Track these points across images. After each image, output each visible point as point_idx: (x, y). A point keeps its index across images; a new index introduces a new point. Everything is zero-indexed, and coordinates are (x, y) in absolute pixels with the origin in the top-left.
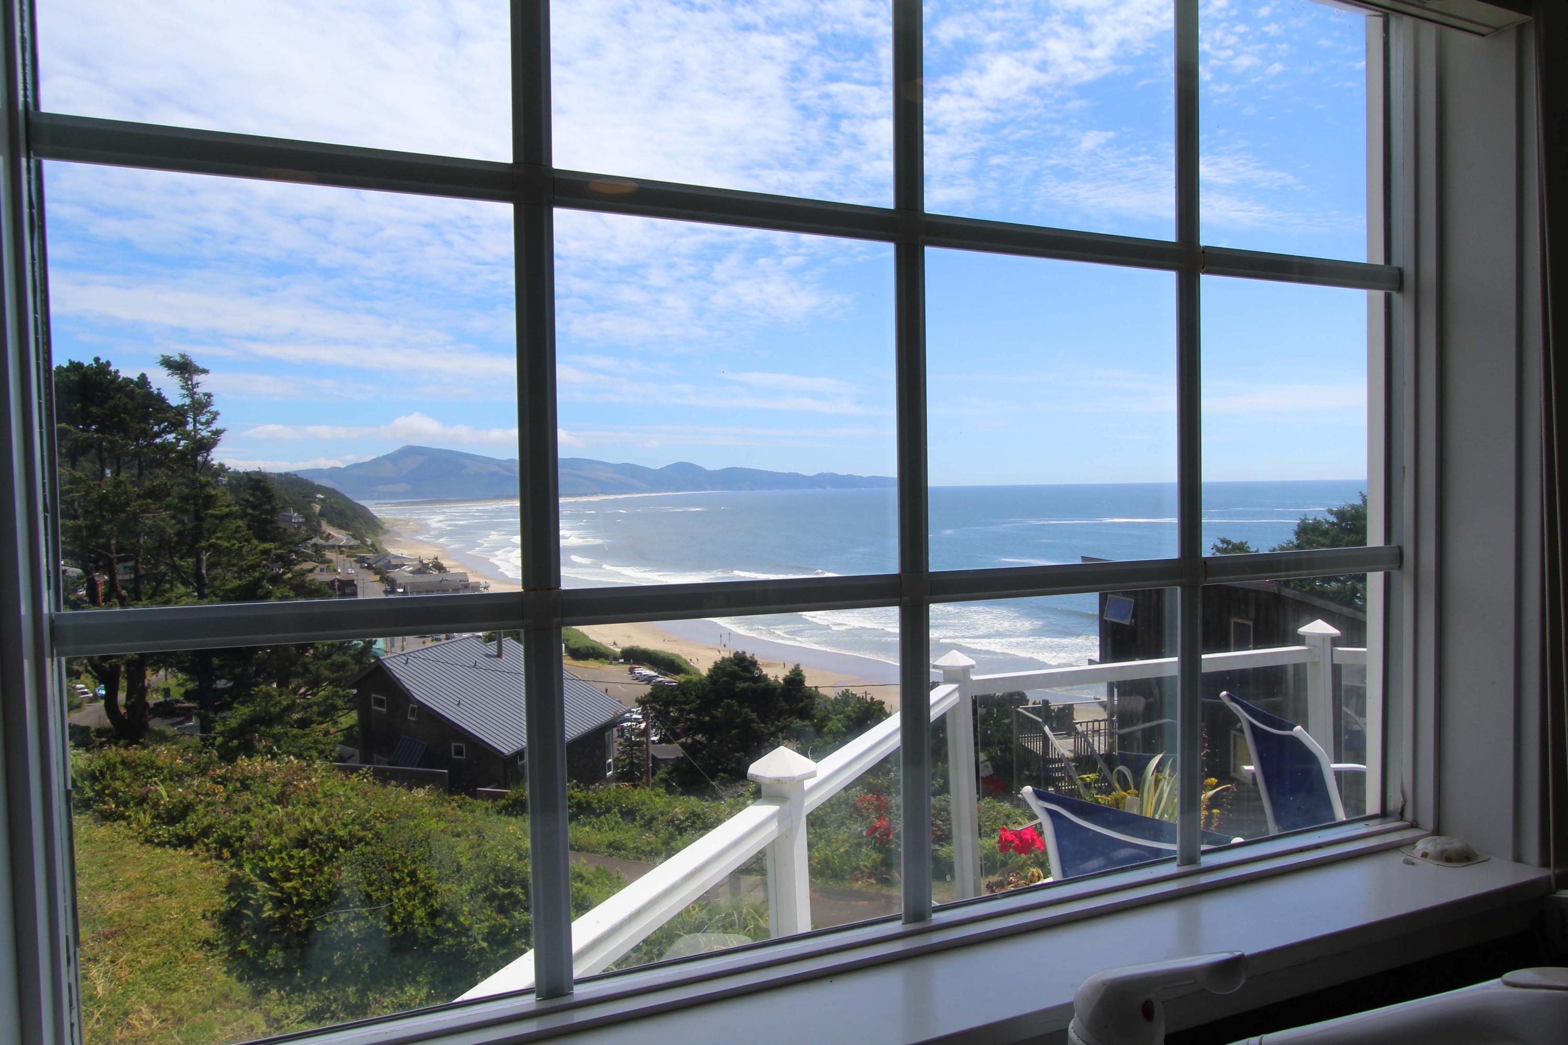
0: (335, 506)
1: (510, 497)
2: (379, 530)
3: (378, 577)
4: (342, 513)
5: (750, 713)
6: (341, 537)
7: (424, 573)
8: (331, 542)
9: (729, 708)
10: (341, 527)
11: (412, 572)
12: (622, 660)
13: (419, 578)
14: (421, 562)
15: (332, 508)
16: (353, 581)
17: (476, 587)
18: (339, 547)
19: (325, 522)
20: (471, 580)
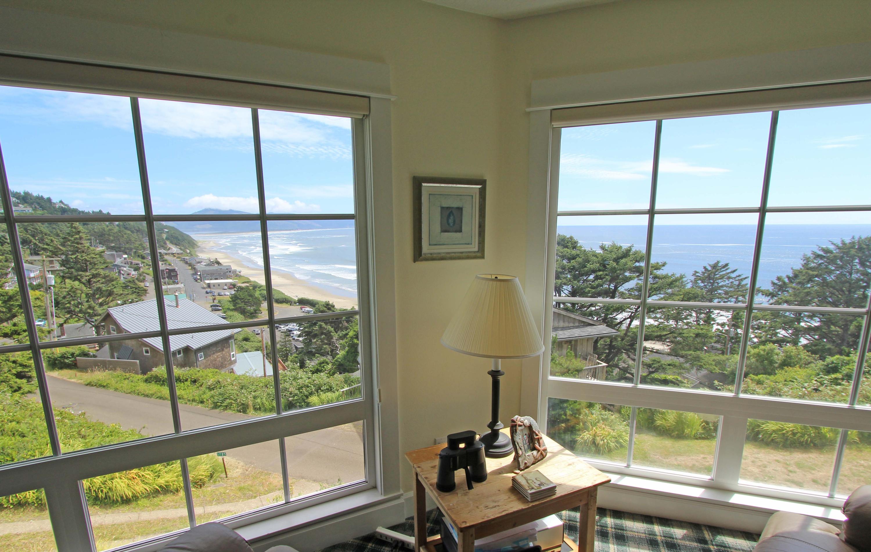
0: (173, 235)
1: (257, 231)
2: (195, 246)
3: (190, 268)
4: (177, 238)
5: (331, 328)
6: (175, 249)
7: (211, 265)
8: (169, 252)
9: (321, 326)
10: (176, 244)
11: (205, 265)
12: (298, 304)
13: (208, 268)
14: (210, 260)
15: (172, 235)
16: (175, 269)
17: (235, 271)
18: (173, 254)
19: (168, 242)
20: (233, 269)
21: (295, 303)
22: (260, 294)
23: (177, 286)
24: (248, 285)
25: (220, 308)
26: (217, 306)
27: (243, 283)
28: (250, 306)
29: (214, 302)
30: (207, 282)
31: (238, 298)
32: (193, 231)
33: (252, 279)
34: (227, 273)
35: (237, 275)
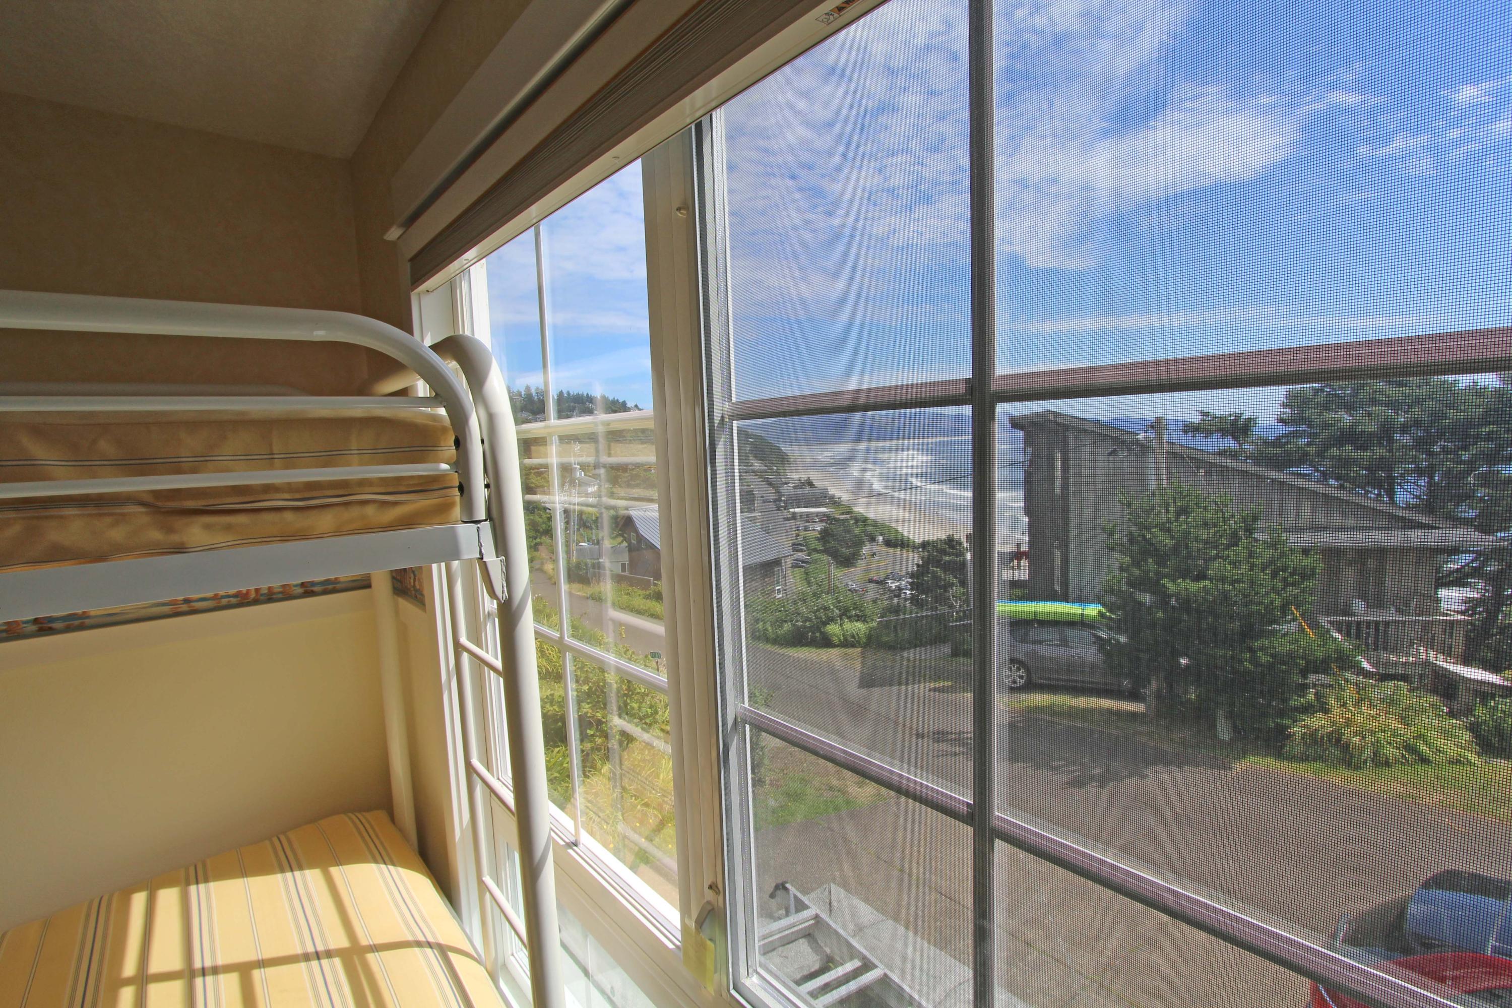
7: (801, 488)
10: (761, 460)
11: (793, 487)
12: (921, 550)
13: (796, 492)
14: (800, 481)
17: (832, 497)
18: (753, 471)
19: (751, 457)
20: (830, 493)
21: (917, 548)
22: (864, 532)
23: (753, 514)
24: (848, 517)
25: (805, 548)
26: (801, 545)
27: (843, 514)
28: (847, 548)
29: (797, 539)
30: (792, 510)
31: (830, 534)
32: (786, 442)
33: (855, 509)
34: (821, 498)
35: (835, 502)
